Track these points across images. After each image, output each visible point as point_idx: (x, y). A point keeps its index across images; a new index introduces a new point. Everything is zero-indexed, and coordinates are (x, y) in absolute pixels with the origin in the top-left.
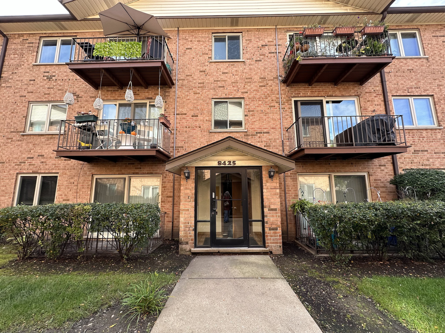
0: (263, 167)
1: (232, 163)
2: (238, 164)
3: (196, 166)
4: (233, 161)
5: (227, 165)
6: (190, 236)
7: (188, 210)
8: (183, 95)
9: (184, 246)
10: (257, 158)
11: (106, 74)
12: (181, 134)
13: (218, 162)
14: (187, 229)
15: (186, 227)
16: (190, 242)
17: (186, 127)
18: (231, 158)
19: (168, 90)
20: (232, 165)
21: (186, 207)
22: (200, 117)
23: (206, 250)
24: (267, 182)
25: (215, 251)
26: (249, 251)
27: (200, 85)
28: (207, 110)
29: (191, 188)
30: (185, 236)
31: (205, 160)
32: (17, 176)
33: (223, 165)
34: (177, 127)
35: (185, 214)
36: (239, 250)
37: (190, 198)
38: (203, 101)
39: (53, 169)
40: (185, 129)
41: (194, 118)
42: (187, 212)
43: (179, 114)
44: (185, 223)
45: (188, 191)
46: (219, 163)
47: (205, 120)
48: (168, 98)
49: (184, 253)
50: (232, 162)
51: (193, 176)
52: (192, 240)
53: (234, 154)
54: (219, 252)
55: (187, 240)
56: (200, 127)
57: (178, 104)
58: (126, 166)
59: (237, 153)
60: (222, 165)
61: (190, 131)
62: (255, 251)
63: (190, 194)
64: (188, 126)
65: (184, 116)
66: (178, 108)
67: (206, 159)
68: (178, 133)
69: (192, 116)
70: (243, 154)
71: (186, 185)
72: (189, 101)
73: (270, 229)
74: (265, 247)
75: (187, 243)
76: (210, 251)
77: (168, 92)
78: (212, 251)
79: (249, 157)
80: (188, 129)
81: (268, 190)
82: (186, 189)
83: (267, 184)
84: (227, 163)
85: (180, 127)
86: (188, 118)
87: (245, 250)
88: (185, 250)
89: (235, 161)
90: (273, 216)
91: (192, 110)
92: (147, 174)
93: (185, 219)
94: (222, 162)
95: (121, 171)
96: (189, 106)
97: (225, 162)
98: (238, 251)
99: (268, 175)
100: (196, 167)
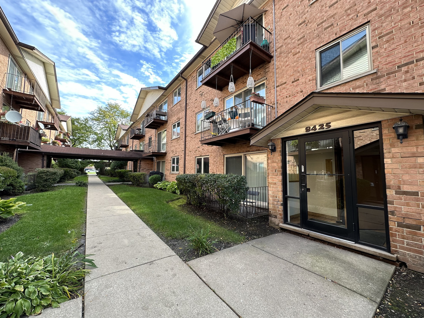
0: (382, 123)
1: (324, 127)
2: (334, 125)
3: (281, 137)
4: (327, 124)
5: (317, 130)
6: (279, 211)
7: (275, 183)
8: (282, 64)
9: (273, 219)
10: (370, 110)
11: (219, 77)
12: (282, 107)
13: (306, 128)
14: (275, 203)
15: (274, 200)
16: (278, 216)
17: (287, 97)
18: (324, 120)
19: (268, 65)
20: (325, 129)
21: (274, 181)
22: (302, 80)
23: (294, 229)
24: (392, 145)
25: (304, 232)
26: (354, 248)
27: (299, 42)
28: (309, 67)
29: (277, 161)
30: (273, 210)
31: (290, 129)
32: (195, 159)
33: (313, 131)
34: (278, 100)
35: (273, 187)
36: (338, 241)
37: (277, 171)
38: (305, 59)
39: (207, 153)
40: (285, 100)
41: (295, 84)
42: (275, 186)
43: (278, 86)
44: (273, 197)
45: (275, 165)
46: (308, 129)
47: (307, 81)
48: (268, 74)
49: (273, 226)
50: (325, 125)
51: (279, 148)
52: (280, 214)
53: (328, 114)
54: (308, 236)
55: (275, 214)
56: (302, 92)
57: (277, 76)
58: (241, 146)
59: (333, 110)
60: (311, 131)
61: (291, 100)
62: (365, 251)
63: (277, 167)
64: (289, 95)
65: (284, 86)
66: (278, 79)
67: (292, 128)
68: (279, 106)
69: (293, 82)
70: (344, 110)
71: (273, 158)
72: (288, 66)
73: (400, 225)
74: (389, 250)
75: (276, 217)
76: (298, 231)
77: (268, 68)
78: (301, 231)
79: (355, 112)
80: (288, 99)
81: (394, 160)
82: (273, 162)
83: (393, 149)
84: (318, 127)
85: (280, 99)
86: (288, 86)
87: (347, 245)
88: (274, 223)
89: (330, 123)
90: (408, 205)
91: (292, 75)
92: (256, 151)
93: (273, 193)
94: (311, 127)
95: (239, 150)
96: (289, 72)
97: (315, 127)
98: (335, 242)
99: (394, 135)
100: (282, 139)
